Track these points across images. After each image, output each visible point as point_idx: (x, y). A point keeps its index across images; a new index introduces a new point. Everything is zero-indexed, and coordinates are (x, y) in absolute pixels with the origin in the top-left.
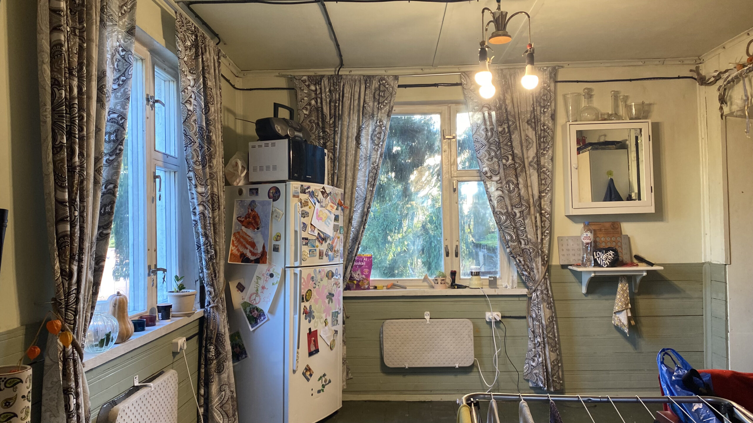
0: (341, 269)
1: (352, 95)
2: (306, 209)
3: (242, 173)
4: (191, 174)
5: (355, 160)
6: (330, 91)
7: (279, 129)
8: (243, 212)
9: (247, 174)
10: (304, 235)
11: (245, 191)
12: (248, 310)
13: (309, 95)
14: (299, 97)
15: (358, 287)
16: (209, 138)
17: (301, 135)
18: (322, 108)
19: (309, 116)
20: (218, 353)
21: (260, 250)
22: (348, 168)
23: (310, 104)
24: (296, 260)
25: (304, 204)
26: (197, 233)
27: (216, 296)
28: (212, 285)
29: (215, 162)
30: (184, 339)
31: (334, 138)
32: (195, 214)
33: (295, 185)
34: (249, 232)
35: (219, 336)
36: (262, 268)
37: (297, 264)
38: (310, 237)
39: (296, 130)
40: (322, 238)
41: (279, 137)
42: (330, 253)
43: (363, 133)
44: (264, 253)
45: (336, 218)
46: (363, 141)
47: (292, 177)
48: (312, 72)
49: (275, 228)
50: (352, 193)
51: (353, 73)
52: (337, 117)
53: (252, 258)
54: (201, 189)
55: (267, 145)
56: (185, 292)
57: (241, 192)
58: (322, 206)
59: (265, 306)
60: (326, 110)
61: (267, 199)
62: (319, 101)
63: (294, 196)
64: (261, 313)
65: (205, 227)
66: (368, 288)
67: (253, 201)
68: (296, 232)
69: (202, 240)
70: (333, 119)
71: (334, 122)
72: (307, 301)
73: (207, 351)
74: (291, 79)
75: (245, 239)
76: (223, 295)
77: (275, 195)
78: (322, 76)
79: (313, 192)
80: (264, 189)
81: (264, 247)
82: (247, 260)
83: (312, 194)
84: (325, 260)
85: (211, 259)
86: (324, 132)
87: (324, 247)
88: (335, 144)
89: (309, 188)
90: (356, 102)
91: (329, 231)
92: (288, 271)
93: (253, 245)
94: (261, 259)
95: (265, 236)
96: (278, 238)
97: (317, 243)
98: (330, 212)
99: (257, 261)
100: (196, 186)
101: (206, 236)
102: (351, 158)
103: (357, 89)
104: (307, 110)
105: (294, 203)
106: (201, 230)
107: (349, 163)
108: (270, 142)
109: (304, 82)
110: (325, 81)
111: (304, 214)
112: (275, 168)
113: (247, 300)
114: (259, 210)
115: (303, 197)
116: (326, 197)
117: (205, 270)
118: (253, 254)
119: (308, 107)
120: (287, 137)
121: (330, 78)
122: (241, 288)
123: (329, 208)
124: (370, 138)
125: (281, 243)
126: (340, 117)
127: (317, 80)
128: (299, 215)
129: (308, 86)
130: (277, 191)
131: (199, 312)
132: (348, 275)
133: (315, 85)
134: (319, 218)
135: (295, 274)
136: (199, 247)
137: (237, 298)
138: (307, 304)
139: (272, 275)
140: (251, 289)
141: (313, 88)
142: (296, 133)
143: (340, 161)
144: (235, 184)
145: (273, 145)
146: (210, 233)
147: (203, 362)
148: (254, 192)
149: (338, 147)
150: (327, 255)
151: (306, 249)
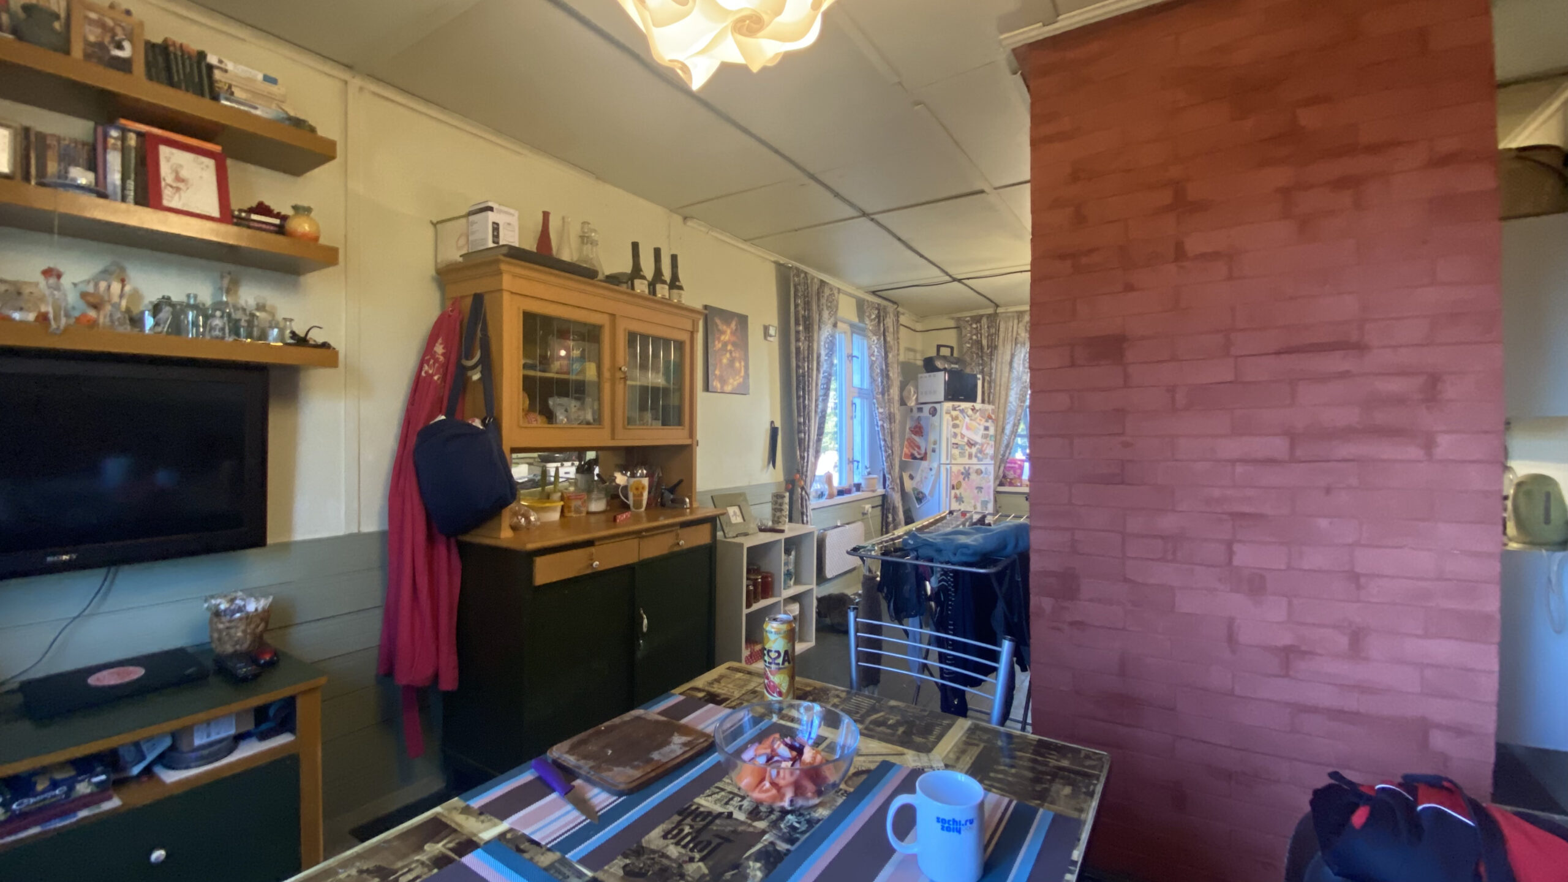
0: (991, 469)
1: (1007, 329)
2: (957, 422)
3: (914, 395)
4: (875, 401)
5: (1008, 382)
6: (988, 327)
7: (939, 364)
8: (914, 424)
9: (917, 397)
10: (954, 441)
11: (915, 410)
12: (916, 492)
13: (971, 332)
14: (964, 333)
15: (1011, 484)
16: (888, 376)
17: (957, 366)
18: (981, 341)
19: (971, 348)
20: (894, 520)
21: (923, 451)
22: (1002, 388)
23: (971, 339)
24: (947, 459)
25: (956, 418)
26: (879, 438)
27: (892, 481)
28: (890, 474)
29: (891, 391)
30: (870, 506)
31: (991, 365)
32: (878, 426)
33: (948, 405)
34: (917, 438)
35: (894, 508)
36: (924, 464)
37: (948, 462)
38: (960, 443)
39: (953, 363)
40: (971, 444)
41: (939, 370)
42: (979, 455)
43: (1016, 359)
44: (926, 453)
45: (986, 429)
46: (1015, 365)
47: (948, 398)
48: (974, 313)
49: (932, 437)
50: (1005, 408)
51: (1009, 310)
52: (993, 347)
53: (918, 456)
54: (881, 410)
55: (930, 376)
56: (871, 476)
57: (911, 410)
58: (971, 420)
59: (926, 491)
60: (985, 342)
61: (928, 415)
62: (979, 336)
63: (947, 413)
64: (924, 496)
65: (884, 435)
66: (1021, 486)
67: (919, 417)
68: (947, 439)
69: (882, 443)
70: (990, 350)
71: (991, 352)
72: (957, 489)
73: (887, 517)
74: (959, 319)
75: (914, 443)
76: (898, 481)
77: (934, 412)
78: (982, 316)
79: (963, 409)
80: (927, 408)
81: (926, 450)
82: (914, 458)
83: (962, 411)
84: (974, 460)
85: (888, 456)
86: (982, 360)
87: (974, 450)
88: (991, 369)
89: (959, 406)
90: (1010, 334)
91: (978, 438)
92: (942, 466)
93: (919, 447)
94: (923, 458)
95: (927, 441)
96: (935, 443)
97: (967, 447)
98: (979, 424)
99: (922, 459)
100: (878, 408)
101: (885, 440)
102: (1004, 380)
103: (1011, 324)
104: (969, 343)
105: (946, 418)
106: (881, 436)
107: (1002, 383)
108: (932, 374)
109: (968, 321)
110: (984, 321)
111: (955, 426)
112: (935, 392)
113: (914, 486)
114: (923, 423)
115: (954, 413)
116: (976, 413)
117: (885, 464)
118: (919, 454)
119: (971, 341)
120: (945, 370)
121: (989, 316)
122: (911, 477)
123: (978, 421)
124: (1021, 362)
125: (937, 447)
126: (996, 347)
127: (977, 319)
128: (950, 427)
129: (971, 325)
130: (935, 409)
131: (880, 491)
132: (1001, 474)
133: (976, 323)
134: (968, 428)
135: (947, 469)
136: (881, 448)
137: (909, 485)
138: (958, 492)
139: (931, 469)
140: (917, 478)
141: (974, 326)
142: (953, 366)
143: (995, 383)
144: (908, 404)
145: (934, 376)
146: (888, 439)
147: (884, 524)
148: (920, 410)
149: (993, 371)
150: (976, 456)
151: (956, 452)
